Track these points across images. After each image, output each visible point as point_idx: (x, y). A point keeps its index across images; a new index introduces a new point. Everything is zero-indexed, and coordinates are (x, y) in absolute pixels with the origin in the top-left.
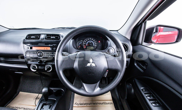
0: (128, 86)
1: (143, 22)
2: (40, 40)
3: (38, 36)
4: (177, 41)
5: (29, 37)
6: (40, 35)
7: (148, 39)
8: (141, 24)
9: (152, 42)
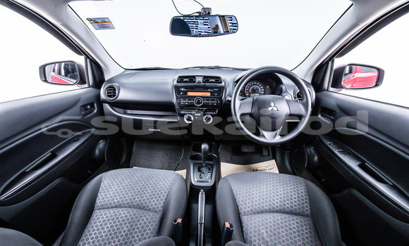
0: (308, 150)
1: (330, 60)
2: (196, 84)
3: (192, 78)
4: (377, 85)
5: (181, 79)
6: (194, 77)
7: (336, 83)
8: (327, 62)
9: (342, 87)
